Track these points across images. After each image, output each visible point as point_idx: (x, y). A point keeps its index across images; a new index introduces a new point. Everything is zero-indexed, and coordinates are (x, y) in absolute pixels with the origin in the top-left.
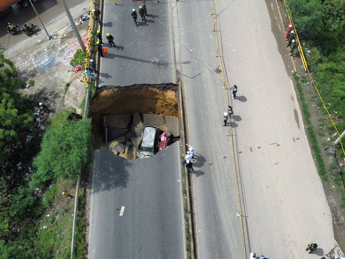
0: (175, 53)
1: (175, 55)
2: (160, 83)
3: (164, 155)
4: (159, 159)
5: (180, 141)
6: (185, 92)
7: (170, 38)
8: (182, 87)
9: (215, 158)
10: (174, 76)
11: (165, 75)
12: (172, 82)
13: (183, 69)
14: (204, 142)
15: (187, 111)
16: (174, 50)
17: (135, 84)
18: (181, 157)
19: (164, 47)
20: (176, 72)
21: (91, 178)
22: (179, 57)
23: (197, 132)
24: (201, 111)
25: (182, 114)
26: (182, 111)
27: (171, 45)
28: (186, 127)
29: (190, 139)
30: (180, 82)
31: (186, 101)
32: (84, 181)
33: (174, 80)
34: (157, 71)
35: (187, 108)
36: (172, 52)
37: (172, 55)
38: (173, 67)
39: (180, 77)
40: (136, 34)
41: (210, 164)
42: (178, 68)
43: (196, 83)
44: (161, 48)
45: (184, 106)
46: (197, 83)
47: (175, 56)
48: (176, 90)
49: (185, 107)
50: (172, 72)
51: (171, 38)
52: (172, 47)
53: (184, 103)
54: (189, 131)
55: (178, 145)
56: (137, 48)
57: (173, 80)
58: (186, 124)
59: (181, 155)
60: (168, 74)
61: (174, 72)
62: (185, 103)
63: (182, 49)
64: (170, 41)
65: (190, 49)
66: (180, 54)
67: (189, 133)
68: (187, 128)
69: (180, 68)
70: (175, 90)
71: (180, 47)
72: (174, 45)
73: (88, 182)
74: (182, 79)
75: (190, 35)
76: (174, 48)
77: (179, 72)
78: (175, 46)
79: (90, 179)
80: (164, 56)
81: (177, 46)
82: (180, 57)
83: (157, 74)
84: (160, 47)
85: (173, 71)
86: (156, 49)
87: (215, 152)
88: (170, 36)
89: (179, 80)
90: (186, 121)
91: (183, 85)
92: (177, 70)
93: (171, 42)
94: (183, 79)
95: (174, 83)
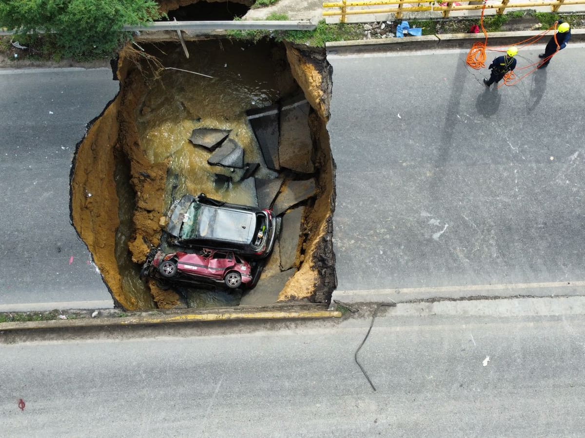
0: (471, 298)
1: (462, 299)
2: (339, 245)
3: (71, 260)
4: (59, 244)
5: (112, 311)
6: (298, 331)
7: (545, 280)
8: (317, 323)
9: (41, 419)
10: (364, 292)
11: (373, 262)
12: (339, 286)
13: (398, 329)
14: (101, 386)
15: (220, 337)
16: (486, 298)
17: (338, 165)
18: (56, 311)
19: (499, 261)
20: (381, 300)
21: (29, 66)
22: (453, 313)
23: (139, 366)
24: (219, 385)
25: (199, 317)
26: (211, 317)
27: (510, 286)
28: (162, 332)
29: (117, 341)
30: (336, 314)
31: (261, 333)
32: (20, 47)
33: (351, 293)
34: (388, 236)
35: (233, 336)
36: (474, 288)
37: (462, 288)
38: (405, 290)
39: (362, 316)
40: (558, 159)
41: (22, 404)
42: (400, 310)
43: (336, 374)
44: (494, 249)
45: (241, 326)
46: (333, 377)
47: (454, 300)
48: (314, 301)
49: (236, 329)
50: (384, 288)
51: (542, 284)
52: (499, 287)
53: (253, 327)
54: (144, 339)
55: (101, 302)
56: (493, 166)
57: (346, 289)
58: (171, 331)
59: (64, 312)
60: (375, 273)
61: (385, 293)
62: (254, 331)
63: (488, 325)
64: (527, 280)
65: (491, 359)
66: (466, 318)
67: (139, 340)
68: (156, 332)
69: (403, 316)
70: (312, 299)
71: (501, 318)
72: (511, 297)
73: (18, 59)
74: (351, 320)
75: (563, 361)
76: (496, 298)
77: (385, 311)
78: (506, 300)
79: (27, 62)
80: (455, 260)
81: (503, 307)
82: (453, 317)
83: (377, 235)
84: (498, 245)
85: (388, 291)
86: (489, 231)
87: (61, 420)
88: (553, 281)
89: (348, 311)
90: (183, 331)
91: (328, 324)
92: (393, 305)
93: (522, 286)
94: (354, 328)
95: (336, 295)
